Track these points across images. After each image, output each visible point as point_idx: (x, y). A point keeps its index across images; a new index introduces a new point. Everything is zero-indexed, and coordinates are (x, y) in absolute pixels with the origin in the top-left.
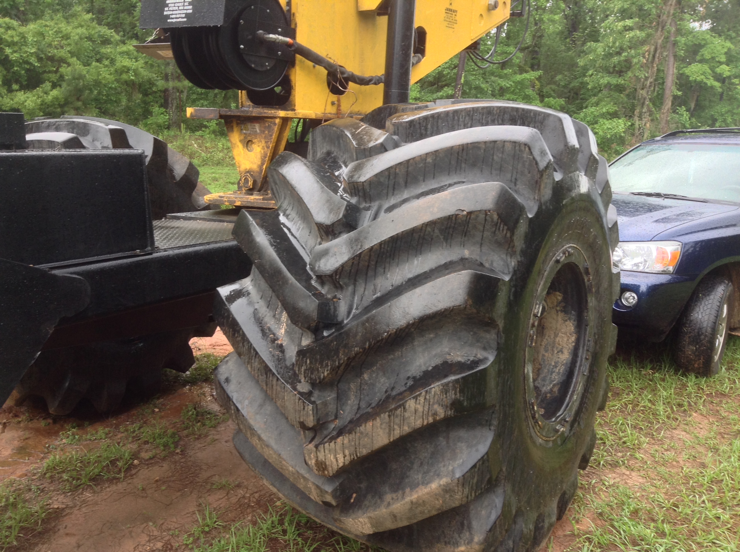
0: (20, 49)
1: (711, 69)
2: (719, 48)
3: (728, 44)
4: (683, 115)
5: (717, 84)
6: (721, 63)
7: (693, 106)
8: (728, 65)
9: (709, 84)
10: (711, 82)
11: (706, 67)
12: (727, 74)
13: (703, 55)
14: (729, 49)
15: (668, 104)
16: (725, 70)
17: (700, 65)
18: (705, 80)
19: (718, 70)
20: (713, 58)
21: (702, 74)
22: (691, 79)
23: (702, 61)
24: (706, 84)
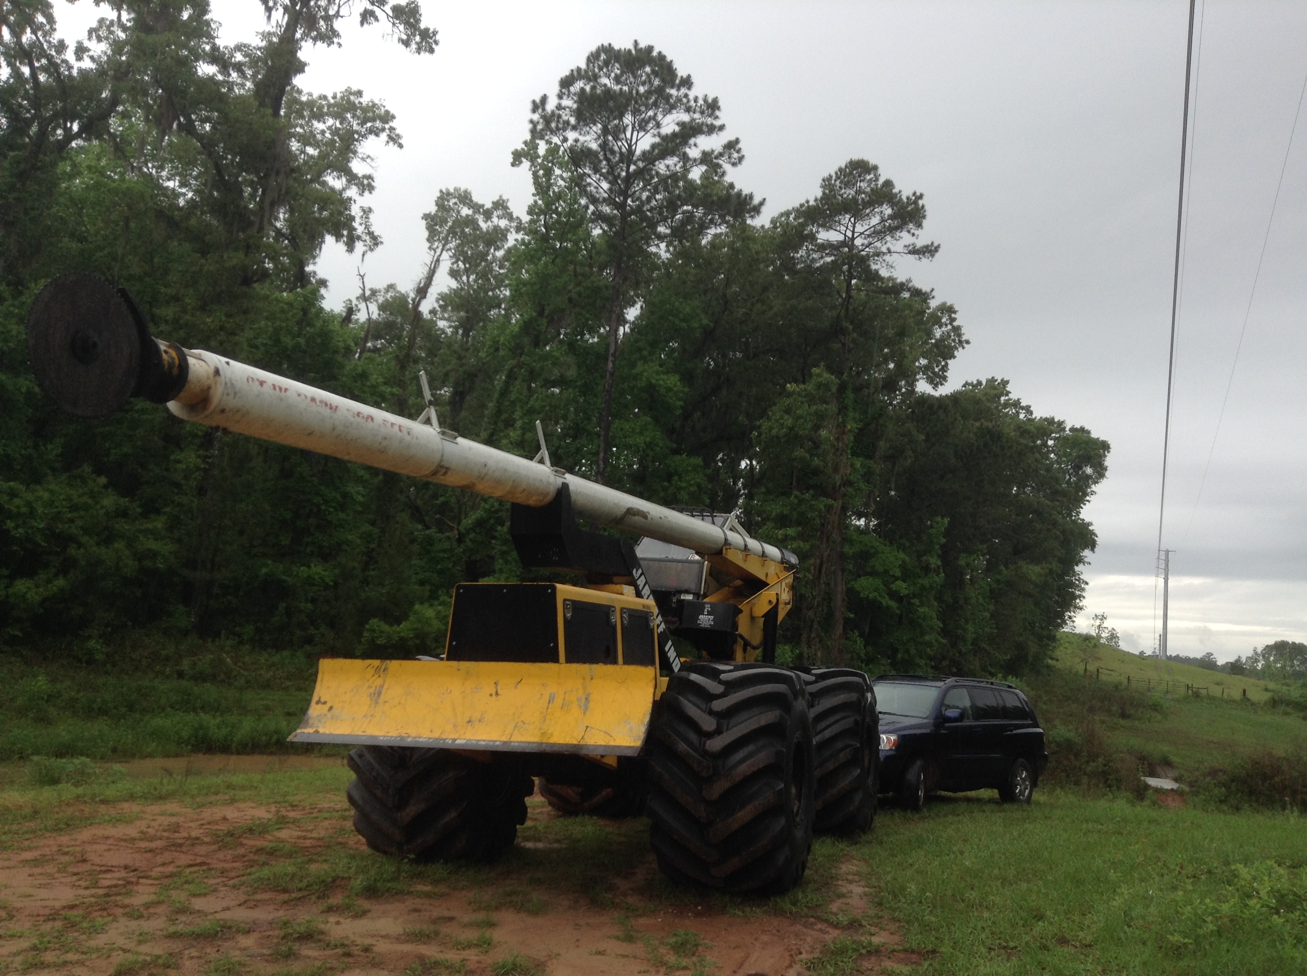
0: (24, 523)
1: (885, 585)
2: (892, 559)
3: (902, 555)
4: (856, 642)
5: (893, 604)
6: (897, 579)
7: (867, 630)
8: (904, 581)
9: (884, 603)
10: (886, 601)
11: (878, 582)
12: (904, 592)
13: (874, 566)
14: (904, 561)
15: (839, 630)
16: (901, 587)
17: (871, 579)
18: (879, 598)
19: (894, 587)
20: (886, 572)
21: (875, 591)
22: (862, 595)
23: (873, 574)
24: (881, 603)
